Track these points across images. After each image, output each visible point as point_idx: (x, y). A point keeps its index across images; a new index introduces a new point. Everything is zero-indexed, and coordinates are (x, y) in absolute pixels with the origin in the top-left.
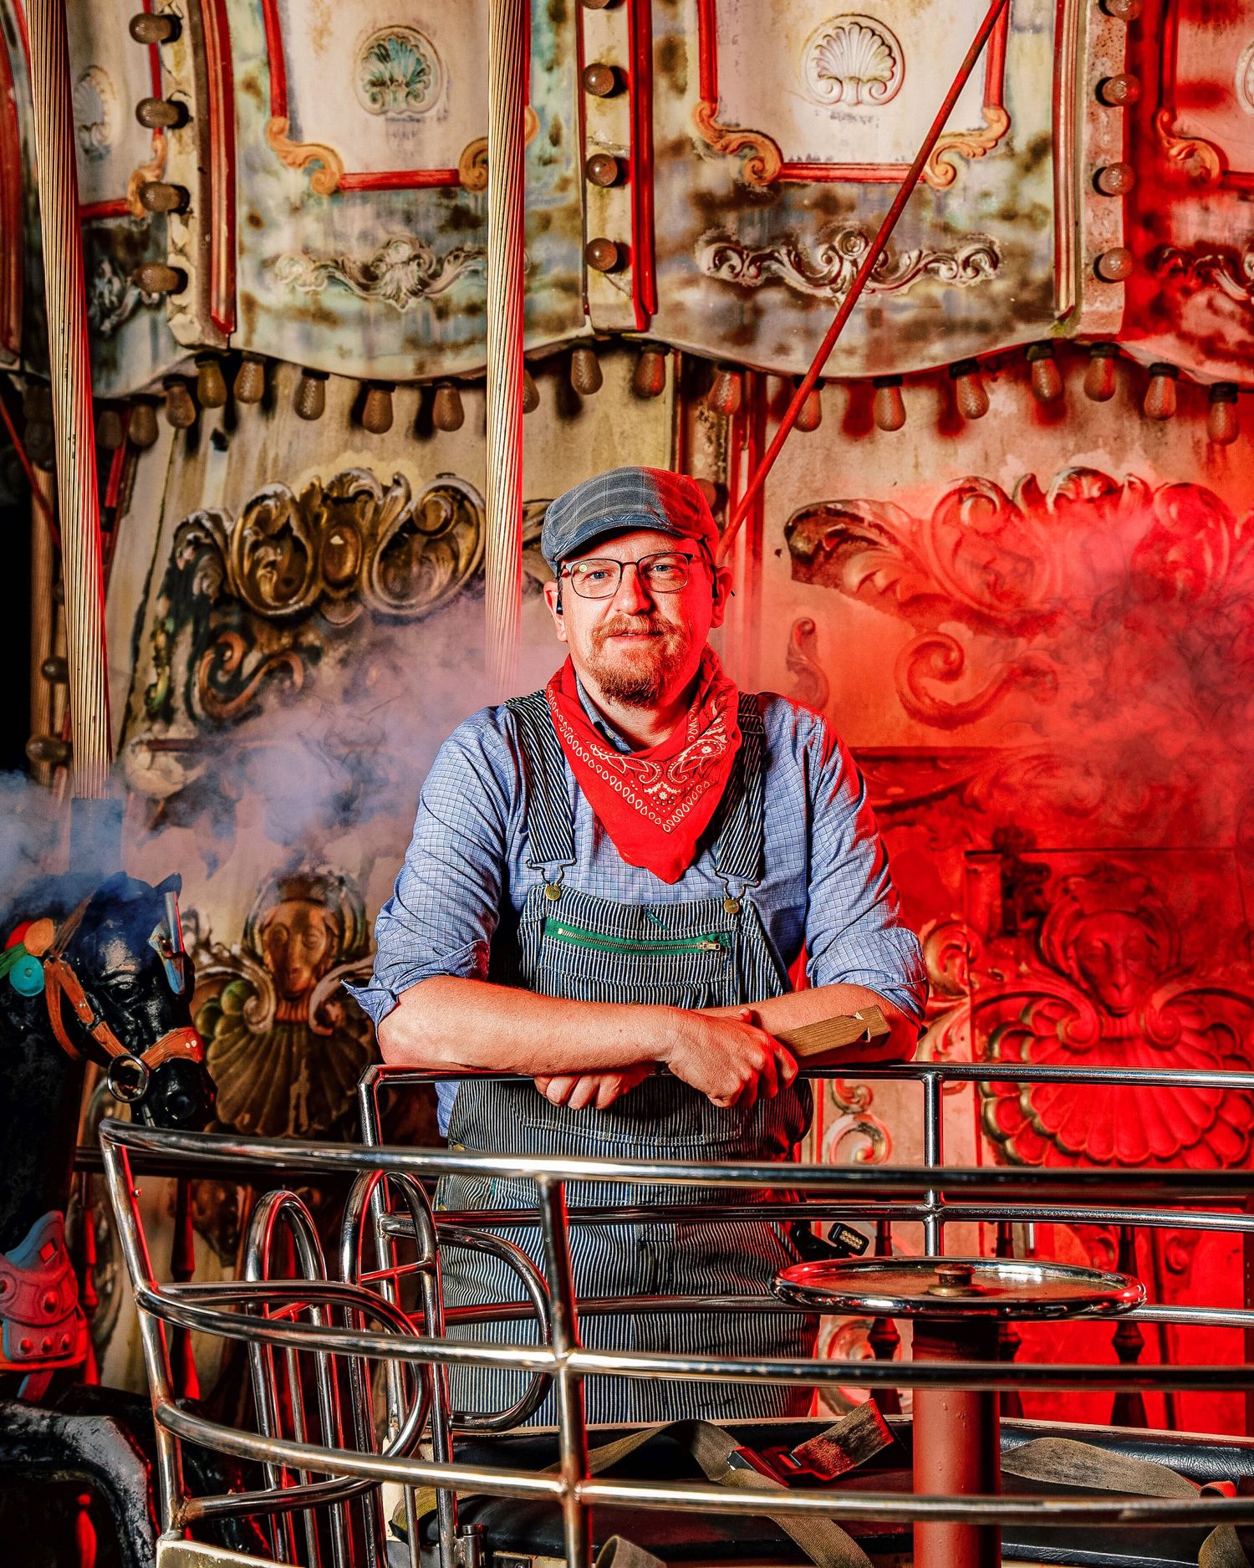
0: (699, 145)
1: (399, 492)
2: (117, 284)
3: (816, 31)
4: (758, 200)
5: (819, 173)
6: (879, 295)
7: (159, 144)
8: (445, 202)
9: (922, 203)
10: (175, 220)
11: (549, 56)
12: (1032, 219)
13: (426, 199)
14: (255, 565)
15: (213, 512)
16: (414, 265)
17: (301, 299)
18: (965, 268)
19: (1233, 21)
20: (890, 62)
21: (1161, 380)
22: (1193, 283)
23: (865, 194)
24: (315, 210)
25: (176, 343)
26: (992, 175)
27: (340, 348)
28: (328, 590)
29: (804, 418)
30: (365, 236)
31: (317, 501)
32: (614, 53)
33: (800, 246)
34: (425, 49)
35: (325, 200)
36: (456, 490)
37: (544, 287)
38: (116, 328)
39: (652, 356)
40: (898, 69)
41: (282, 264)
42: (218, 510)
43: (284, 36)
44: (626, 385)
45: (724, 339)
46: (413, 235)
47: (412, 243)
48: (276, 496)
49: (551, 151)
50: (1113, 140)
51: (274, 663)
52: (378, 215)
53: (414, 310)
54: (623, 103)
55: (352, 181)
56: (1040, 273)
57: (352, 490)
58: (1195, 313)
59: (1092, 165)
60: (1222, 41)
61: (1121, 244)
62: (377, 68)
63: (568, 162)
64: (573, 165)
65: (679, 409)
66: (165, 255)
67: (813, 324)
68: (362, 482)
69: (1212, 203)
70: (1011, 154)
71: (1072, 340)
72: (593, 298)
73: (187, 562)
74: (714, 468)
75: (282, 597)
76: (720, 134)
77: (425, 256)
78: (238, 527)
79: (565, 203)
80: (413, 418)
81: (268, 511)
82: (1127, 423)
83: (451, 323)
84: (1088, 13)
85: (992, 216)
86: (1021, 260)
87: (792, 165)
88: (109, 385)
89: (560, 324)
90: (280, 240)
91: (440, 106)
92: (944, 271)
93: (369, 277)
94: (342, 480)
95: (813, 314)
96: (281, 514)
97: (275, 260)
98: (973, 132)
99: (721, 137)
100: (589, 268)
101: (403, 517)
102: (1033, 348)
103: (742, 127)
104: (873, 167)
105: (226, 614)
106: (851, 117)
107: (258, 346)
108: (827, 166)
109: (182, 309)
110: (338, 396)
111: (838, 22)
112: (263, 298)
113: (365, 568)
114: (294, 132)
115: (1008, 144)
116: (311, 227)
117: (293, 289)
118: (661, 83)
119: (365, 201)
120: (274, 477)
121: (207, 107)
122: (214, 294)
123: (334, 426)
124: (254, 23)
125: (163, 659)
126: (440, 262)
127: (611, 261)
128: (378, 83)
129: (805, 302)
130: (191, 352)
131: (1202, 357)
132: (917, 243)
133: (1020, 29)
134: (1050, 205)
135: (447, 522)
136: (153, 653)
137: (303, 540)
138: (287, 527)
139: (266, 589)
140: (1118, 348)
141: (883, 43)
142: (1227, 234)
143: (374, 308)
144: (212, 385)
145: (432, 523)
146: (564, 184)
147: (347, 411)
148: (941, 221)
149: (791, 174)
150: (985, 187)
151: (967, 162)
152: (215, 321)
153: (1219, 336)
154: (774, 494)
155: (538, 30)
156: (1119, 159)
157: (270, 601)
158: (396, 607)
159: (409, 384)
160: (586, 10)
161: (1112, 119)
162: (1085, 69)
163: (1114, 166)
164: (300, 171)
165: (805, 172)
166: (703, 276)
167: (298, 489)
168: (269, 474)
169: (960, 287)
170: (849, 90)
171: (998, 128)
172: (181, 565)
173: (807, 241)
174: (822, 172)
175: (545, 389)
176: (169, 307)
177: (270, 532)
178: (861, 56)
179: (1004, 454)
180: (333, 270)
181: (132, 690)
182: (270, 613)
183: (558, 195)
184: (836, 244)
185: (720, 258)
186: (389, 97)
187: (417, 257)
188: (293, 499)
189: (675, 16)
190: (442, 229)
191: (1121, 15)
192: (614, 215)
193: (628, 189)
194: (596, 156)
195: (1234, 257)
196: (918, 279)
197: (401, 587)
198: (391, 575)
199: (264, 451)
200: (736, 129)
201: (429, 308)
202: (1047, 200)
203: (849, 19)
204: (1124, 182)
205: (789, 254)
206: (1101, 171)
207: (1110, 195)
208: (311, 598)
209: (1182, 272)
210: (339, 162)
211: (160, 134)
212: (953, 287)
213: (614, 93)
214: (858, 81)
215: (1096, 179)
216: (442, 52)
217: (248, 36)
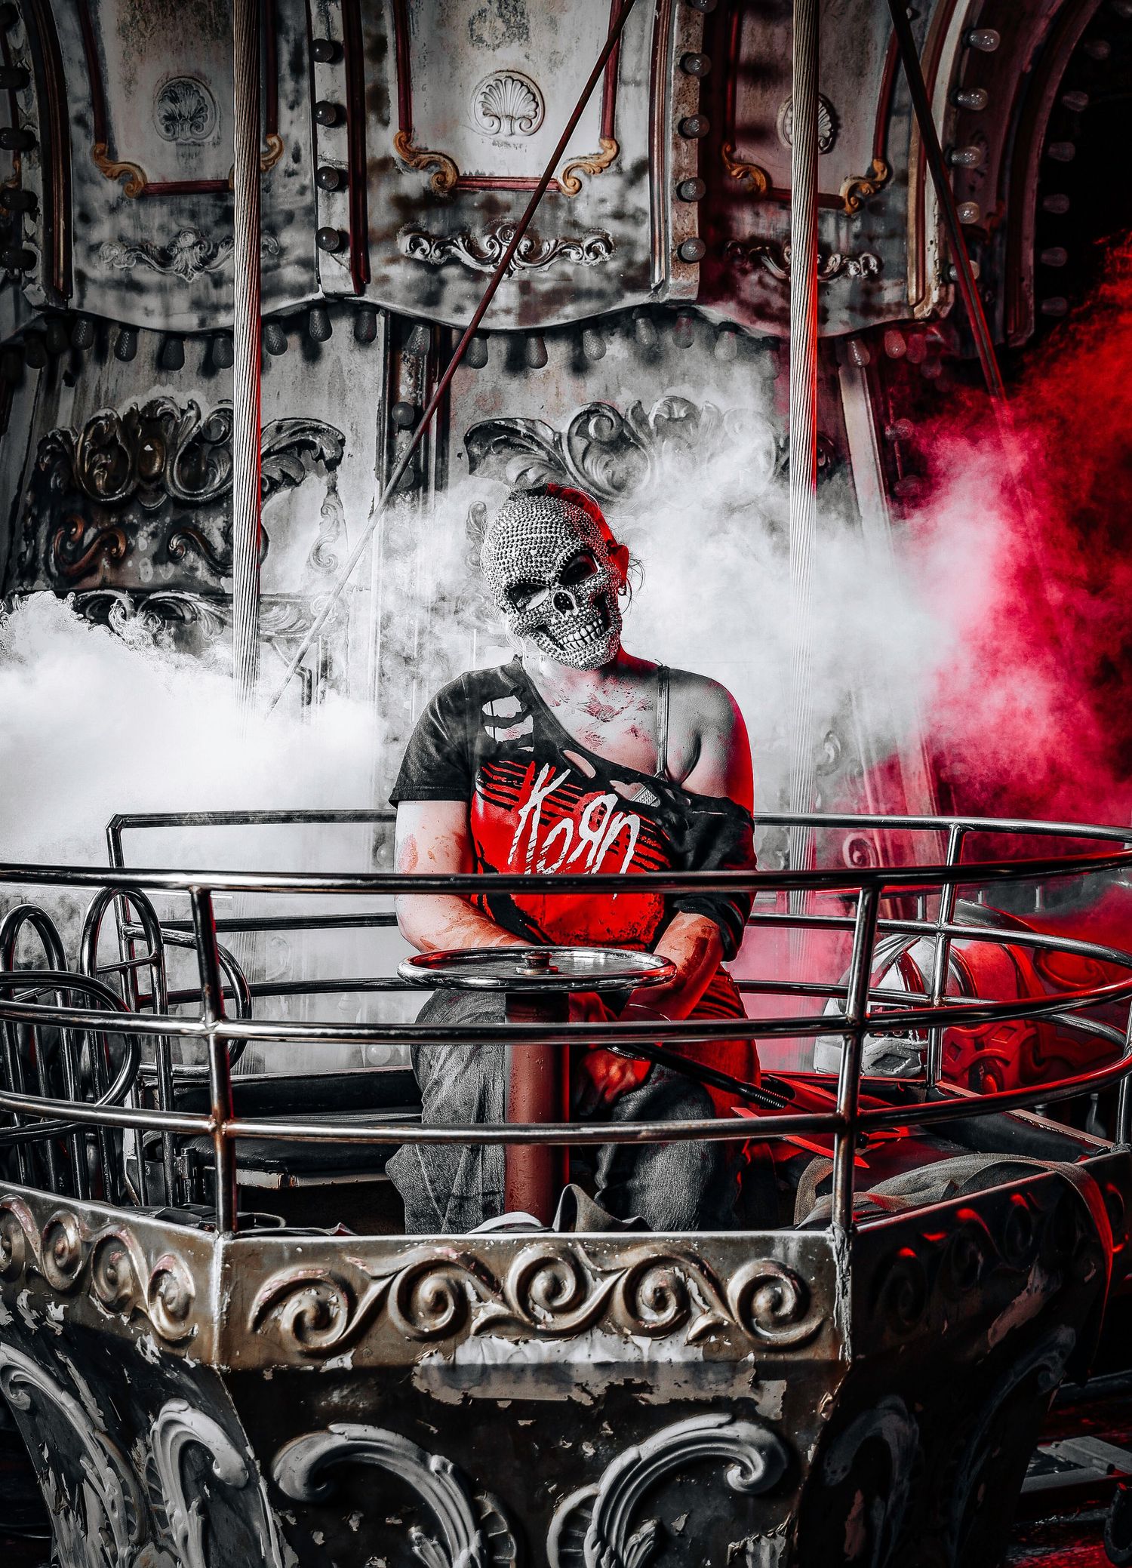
0: (398, 162)
1: (192, 413)
3: (481, 82)
4: (442, 204)
5: (484, 184)
6: (527, 272)
7: (17, 163)
8: (219, 203)
9: (554, 204)
10: (27, 216)
11: (291, 98)
12: (635, 218)
13: (205, 201)
14: (92, 466)
15: (65, 430)
16: (197, 249)
17: (117, 274)
18: (588, 254)
19: (775, 83)
20: (534, 105)
21: (726, 333)
22: (748, 266)
23: (518, 198)
24: (127, 210)
25: (30, 307)
26: (605, 187)
27: (146, 309)
28: (142, 483)
29: (475, 359)
30: (162, 228)
31: (135, 421)
32: (337, 95)
33: (472, 236)
34: (203, 93)
35: (134, 202)
36: (224, 410)
37: (289, 264)
39: (366, 314)
40: (540, 110)
41: (104, 248)
42: (67, 428)
43: (104, 83)
44: (351, 335)
45: (417, 302)
46: (197, 228)
47: (196, 232)
48: (107, 417)
49: (294, 166)
50: (691, 162)
51: (105, 536)
52: (172, 213)
53: (198, 281)
54: (343, 133)
55: (152, 188)
56: (641, 256)
57: (159, 412)
58: (750, 286)
59: (677, 180)
60: (767, 96)
61: (697, 236)
62: (170, 106)
63: (306, 175)
64: (309, 176)
65: (389, 353)
66: (19, 242)
67: (478, 290)
68: (166, 406)
69: (761, 210)
70: (620, 172)
71: (665, 304)
72: (323, 271)
73: (47, 465)
74: (414, 395)
75: (110, 489)
76: (414, 155)
77: (205, 243)
78: (81, 440)
79: (304, 204)
80: (200, 361)
81: (100, 427)
82: (704, 365)
83: (224, 290)
84: (673, 71)
85: (607, 216)
86: (627, 247)
87: (466, 178)
89: (299, 290)
90: (102, 232)
91: (214, 133)
92: (573, 253)
93: (165, 258)
94: (152, 405)
95: (479, 283)
96: (110, 430)
97: (98, 246)
98: (592, 156)
99: (414, 157)
100: (320, 250)
101: (195, 431)
102: (637, 310)
103: (430, 150)
104: (524, 180)
105: (73, 502)
106: (507, 144)
107: (88, 307)
108: (491, 179)
109: (32, 281)
110: (147, 345)
111: (497, 76)
112: (91, 273)
113: (169, 468)
114: (112, 154)
115: (618, 165)
116: (124, 222)
117: (112, 267)
118: (372, 118)
119: (162, 203)
120: (106, 403)
121: (49, 135)
122: (56, 270)
123: (147, 367)
124: (82, 75)
125: (31, 534)
126: (216, 247)
127: (335, 244)
128: (171, 118)
129: (475, 276)
130: (39, 313)
131: (753, 318)
132: (555, 236)
133: (626, 83)
134: (648, 209)
135: (226, 434)
136: (23, 530)
137: (125, 448)
138: (113, 440)
139: (100, 483)
140: (696, 311)
141: (529, 92)
142: (772, 232)
143: (169, 280)
144: (57, 337)
145: (215, 436)
146: (303, 190)
147: (155, 357)
148: (571, 219)
149: (466, 184)
150: (602, 195)
151: (589, 177)
152: (57, 289)
153: (767, 304)
154: (456, 413)
155: (284, 80)
156: (695, 175)
157: (102, 491)
158: (190, 496)
159: (194, 336)
160: (316, 64)
161: (689, 147)
162: (671, 111)
163: (690, 180)
164: (116, 182)
165: (474, 183)
166: (403, 256)
167: (122, 412)
168: (102, 402)
169: (585, 266)
170: (506, 123)
171: (611, 153)
172: (43, 468)
173: (477, 232)
174: (486, 182)
175: (294, 340)
176: (24, 281)
177: (102, 442)
178: (514, 100)
179: (620, 386)
180: (139, 250)
182: (103, 500)
183: (299, 198)
184: (497, 234)
185: (415, 244)
186: (178, 128)
187: (199, 243)
188: (119, 418)
189: (381, 70)
190: (217, 223)
191: (695, 73)
192: (337, 213)
193: (347, 193)
194: (324, 169)
195: (776, 249)
196: (555, 260)
197: (194, 481)
198: (186, 472)
199: (99, 386)
200: (425, 151)
201: (208, 279)
202: (646, 205)
203: (505, 74)
204: (698, 191)
205: (464, 243)
206: (681, 185)
207: (689, 201)
208: (130, 489)
209: (741, 257)
210: (144, 175)
211: (17, 157)
212: (580, 267)
213: (336, 124)
214: (511, 118)
215: (678, 190)
216: (216, 98)
217: (78, 84)
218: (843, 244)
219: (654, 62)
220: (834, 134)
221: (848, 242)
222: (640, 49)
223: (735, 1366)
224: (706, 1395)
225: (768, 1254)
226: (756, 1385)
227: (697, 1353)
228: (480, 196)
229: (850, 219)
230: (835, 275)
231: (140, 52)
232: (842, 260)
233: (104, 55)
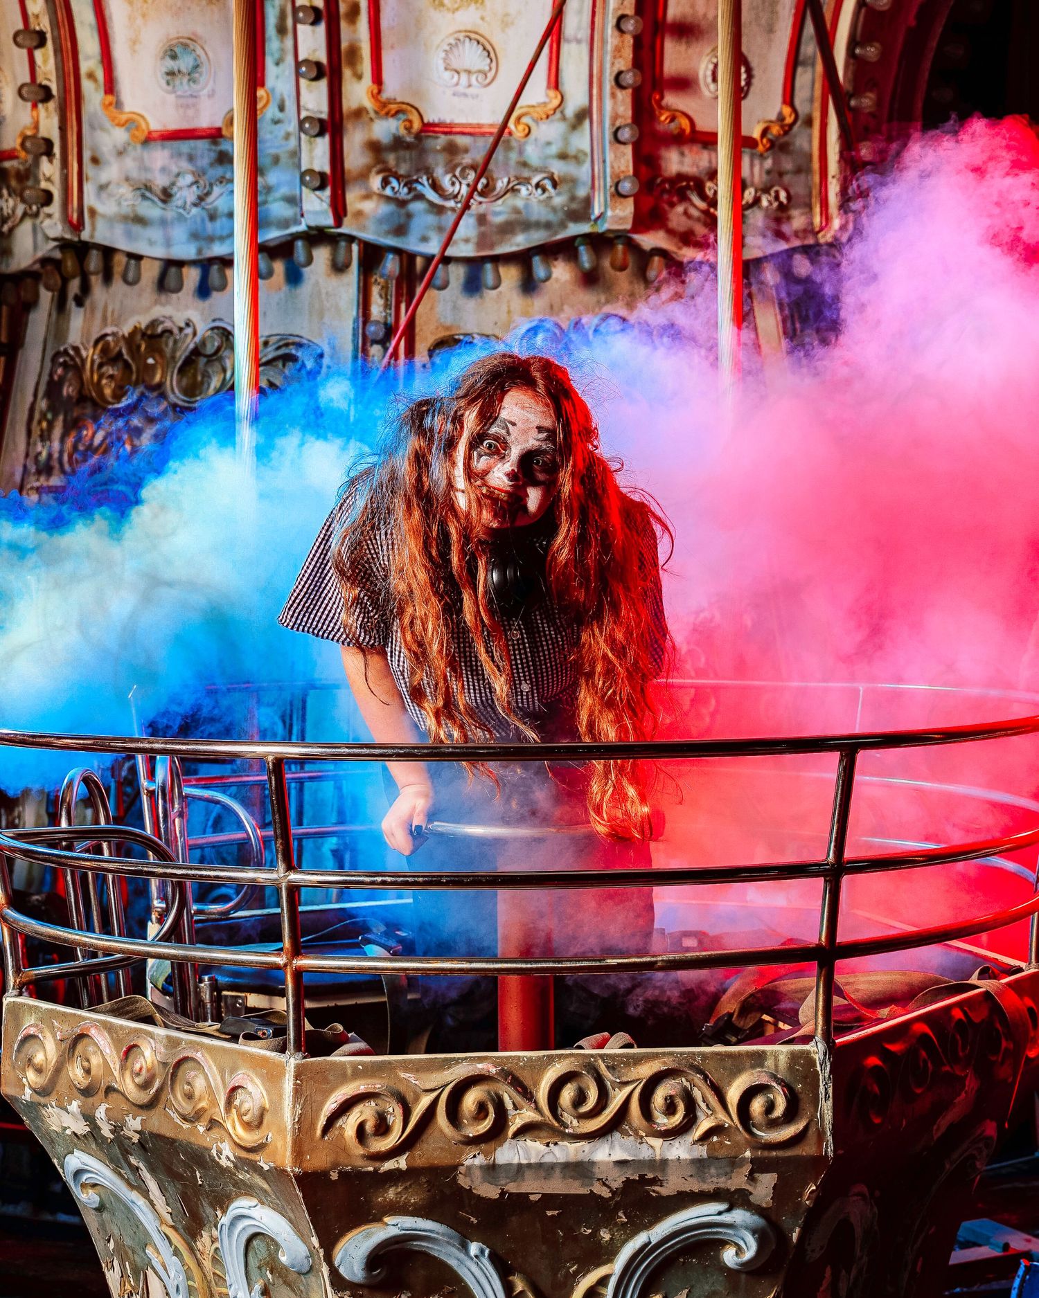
0: (371, 111)
1: (189, 331)
2: (11, 202)
3: (443, 40)
4: (408, 147)
5: (446, 130)
6: (484, 206)
7: (35, 113)
8: (213, 147)
9: (509, 148)
10: (44, 159)
11: (277, 56)
12: (577, 159)
13: (202, 145)
14: (101, 377)
15: (75, 345)
16: (194, 188)
17: (125, 209)
18: (536, 190)
19: (697, 39)
20: (488, 61)
21: (656, 259)
22: (675, 199)
23: (475, 142)
24: (133, 153)
25: (47, 238)
26: (551, 131)
27: (150, 240)
28: (146, 392)
29: (438, 281)
30: (164, 170)
31: (138, 337)
32: (317, 54)
33: (435, 175)
34: (199, 51)
35: (139, 147)
36: (224, 329)
37: (275, 200)
38: (11, 230)
39: (343, 244)
40: (494, 65)
41: (112, 187)
42: (78, 343)
43: (111, 44)
44: (329, 263)
45: (388, 233)
46: (194, 169)
47: (193, 173)
48: (114, 334)
49: (279, 115)
50: (625, 110)
51: (113, 438)
52: (172, 157)
53: (195, 216)
54: (323, 85)
55: (155, 135)
56: (582, 192)
57: (160, 330)
58: (677, 216)
59: (613, 124)
60: (690, 51)
61: (631, 172)
62: (170, 64)
63: (290, 122)
64: (292, 124)
65: (362, 277)
66: (37, 181)
67: (443, 223)
68: (166, 325)
69: (686, 150)
70: (564, 118)
71: (603, 234)
72: (306, 206)
73: (59, 376)
74: (384, 314)
76: (384, 105)
77: (202, 182)
78: (90, 354)
79: (288, 148)
80: (197, 284)
81: (108, 343)
82: (636, 286)
83: (218, 224)
84: (610, 32)
85: (553, 157)
86: (571, 184)
87: (429, 125)
88: (8, 265)
89: (285, 223)
90: (111, 172)
91: (209, 87)
92: (524, 191)
93: (166, 195)
94: (154, 324)
95: (444, 217)
96: (116, 346)
97: (108, 185)
98: (540, 105)
99: (385, 107)
100: (304, 188)
101: (192, 346)
102: (579, 238)
103: (399, 100)
104: (480, 126)
105: (84, 408)
106: (465, 95)
107: (98, 239)
108: (451, 126)
109: (49, 216)
110: (150, 272)
111: (456, 36)
112: (100, 208)
113: (168, 378)
114: (118, 105)
115: (562, 112)
116: (130, 164)
117: (119, 204)
118: (347, 73)
119: (163, 147)
120: (113, 321)
121: (64, 89)
122: (70, 206)
123: (149, 290)
124: (93, 37)
125: (45, 436)
126: (211, 185)
127: (317, 183)
128: (171, 74)
129: (439, 210)
130: (55, 243)
131: (681, 244)
132: (507, 173)
133: (568, 41)
134: (588, 150)
135: (219, 349)
136: (39, 433)
137: (130, 361)
138: (120, 354)
139: (108, 391)
140: (630, 239)
141: (484, 49)
142: (695, 169)
143: (170, 215)
144: (70, 264)
145: (210, 349)
146: (287, 136)
147: (156, 281)
148: (522, 160)
149: (429, 128)
150: (548, 139)
151: (537, 123)
152: (70, 223)
153: (691, 232)
154: (421, 330)
155: (270, 39)
156: (629, 121)
157: (110, 399)
158: (188, 402)
159: (193, 263)
160: (299, 26)
161: (625, 97)
162: (608, 65)
163: (626, 125)
164: (123, 129)
165: (437, 129)
166: (375, 193)
167: (126, 330)
168: (109, 321)
169: (534, 200)
170: (464, 77)
171: (556, 102)
172: (56, 378)
173: (439, 172)
174: (448, 129)
175: (279, 267)
176: (42, 216)
177: (110, 356)
178: (471, 56)
179: (562, 305)
180: (144, 190)
181: (27, 455)
182: (110, 407)
183: (284, 143)
184: (457, 174)
185: (385, 182)
186: (177, 82)
187: (196, 182)
188: (123, 336)
189: (355, 31)
190: (212, 165)
191: (630, 32)
192: (317, 155)
193: (327, 138)
194: (308, 119)
195: (698, 184)
196: (508, 195)
197: (192, 390)
198: (185, 382)
199: (106, 307)
200: (394, 101)
201: (205, 214)
202: (586, 147)
203: (463, 34)
204: (632, 136)
205: (428, 180)
206: (618, 129)
207: (624, 143)
208: (135, 397)
209: (668, 192)
210: (147, 124)
211: (35, 106)
212: (529, 200)
213: (317, 78)
214: (469, 72)
215: (615, 134)
216: (210, 54)
217: (88, 44)
218: (757, 179)
219: (593, 23)
220: (749, 83)
221: (760, 175)
222: (580, 12)
223: (734, 1162)
224: (708, 1187)
225: (762, 1066)
226: (751, 1178)
227: (702, 1151)
228: (442, 140)
229: (762, 157)
230: (749, 206)
231: (144, 16)
232: (756, 192)
233: (111, 18)
